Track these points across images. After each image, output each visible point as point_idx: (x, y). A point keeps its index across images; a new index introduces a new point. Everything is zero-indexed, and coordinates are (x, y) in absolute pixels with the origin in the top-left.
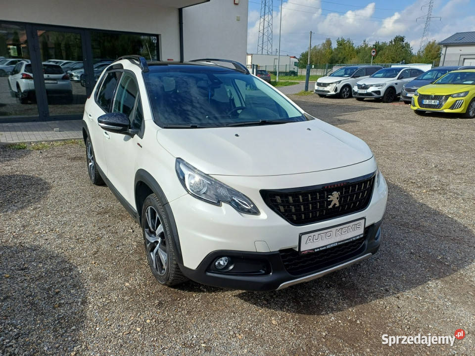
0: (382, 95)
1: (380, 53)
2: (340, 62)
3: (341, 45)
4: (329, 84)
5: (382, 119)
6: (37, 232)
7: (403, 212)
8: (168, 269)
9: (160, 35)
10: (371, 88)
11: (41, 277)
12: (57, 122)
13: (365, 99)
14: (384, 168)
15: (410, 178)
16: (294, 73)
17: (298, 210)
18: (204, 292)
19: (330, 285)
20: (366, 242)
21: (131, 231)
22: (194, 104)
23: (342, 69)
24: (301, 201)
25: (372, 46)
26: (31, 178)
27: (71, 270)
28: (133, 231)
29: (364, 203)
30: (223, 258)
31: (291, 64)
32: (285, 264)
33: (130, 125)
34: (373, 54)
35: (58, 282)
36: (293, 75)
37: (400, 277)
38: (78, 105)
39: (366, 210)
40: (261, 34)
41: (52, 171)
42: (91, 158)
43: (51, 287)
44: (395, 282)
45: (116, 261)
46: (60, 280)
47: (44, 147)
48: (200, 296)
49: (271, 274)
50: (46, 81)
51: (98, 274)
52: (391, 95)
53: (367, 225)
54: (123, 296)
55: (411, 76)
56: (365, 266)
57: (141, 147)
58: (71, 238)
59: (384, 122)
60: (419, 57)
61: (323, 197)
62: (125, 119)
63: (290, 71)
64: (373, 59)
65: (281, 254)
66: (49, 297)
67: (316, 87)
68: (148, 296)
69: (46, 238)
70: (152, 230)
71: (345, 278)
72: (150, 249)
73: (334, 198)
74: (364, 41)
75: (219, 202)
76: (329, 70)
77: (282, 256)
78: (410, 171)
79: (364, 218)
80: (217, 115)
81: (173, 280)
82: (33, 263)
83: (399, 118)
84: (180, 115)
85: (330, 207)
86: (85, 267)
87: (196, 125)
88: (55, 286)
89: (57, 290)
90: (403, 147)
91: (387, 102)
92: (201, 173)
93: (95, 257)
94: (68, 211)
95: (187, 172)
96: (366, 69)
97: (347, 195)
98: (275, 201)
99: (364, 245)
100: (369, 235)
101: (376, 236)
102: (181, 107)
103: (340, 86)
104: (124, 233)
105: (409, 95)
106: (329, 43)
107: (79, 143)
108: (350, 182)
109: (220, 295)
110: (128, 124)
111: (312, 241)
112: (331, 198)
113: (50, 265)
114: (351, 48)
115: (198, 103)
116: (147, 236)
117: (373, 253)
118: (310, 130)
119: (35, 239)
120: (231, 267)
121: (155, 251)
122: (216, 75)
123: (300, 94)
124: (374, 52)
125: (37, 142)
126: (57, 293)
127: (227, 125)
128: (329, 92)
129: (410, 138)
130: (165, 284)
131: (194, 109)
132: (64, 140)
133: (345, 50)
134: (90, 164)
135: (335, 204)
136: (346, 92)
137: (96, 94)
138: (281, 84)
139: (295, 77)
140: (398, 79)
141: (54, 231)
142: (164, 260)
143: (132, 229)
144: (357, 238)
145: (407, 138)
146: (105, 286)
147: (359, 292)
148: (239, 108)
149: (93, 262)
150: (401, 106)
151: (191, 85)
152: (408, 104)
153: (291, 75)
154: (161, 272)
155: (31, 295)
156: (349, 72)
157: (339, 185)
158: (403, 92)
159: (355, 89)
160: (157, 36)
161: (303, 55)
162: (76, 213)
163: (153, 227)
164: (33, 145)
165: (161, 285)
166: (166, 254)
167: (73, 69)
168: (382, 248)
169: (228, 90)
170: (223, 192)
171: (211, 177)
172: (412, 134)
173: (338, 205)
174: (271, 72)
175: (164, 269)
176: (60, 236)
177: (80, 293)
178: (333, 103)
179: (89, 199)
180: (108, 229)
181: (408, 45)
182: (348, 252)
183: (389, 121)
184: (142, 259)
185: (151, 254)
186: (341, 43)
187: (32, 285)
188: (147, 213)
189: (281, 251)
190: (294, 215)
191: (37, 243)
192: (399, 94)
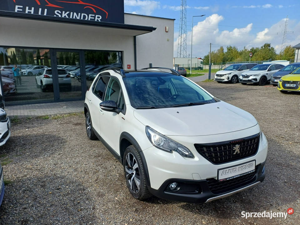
0: (258, 81)
1: (255, 54)
2: (229, 61)
3: (229, 50)
4: (223, 75)
5: (260, 96)
6: (63, 168)
7: (278, 156)
8: (141, 189)
9: (123, 51)
10: (251, 77)
11: (68, 194)
12: (65, 102)
13: (247, 84)
14: (263, 128)
15: (281, 135)
16: (201, 68)
17: (216, 155)
18: (160, 204)
19: (236, 201)
20: (257, 175)
21: (115, 167)
22: (150, 94)
23: (231, 66)
24: (218, 150)
25: (250, 50)
26: (54, 136)
27: (84, 190)
28: (116, 167)
29: (254, 151)
30: (173, 183)
31: (199, 62)
32: (210, 187)
33: (117, 107)
34: (251, 55)
35: (78, 196)
36: (200, 69)
37: (279, 197)
38: (75, 92)
39: (256, 155)
40: (180, 46)
41: (65, 132)
42: (89, 124)
43: (75, 199)
44: (276, 200)
45: (109, 185)
46: (79, 195)
47: (58, 117)
48: (159, 206)
49: (202, 193)
50: (59, 79)
51: (99, 192)
52: (264, 81)
53: (257, 164)
54: (115, 205)
55: (276, 69)
56: (256, 190)
57: (124, 119)
58: (81, 171)
59: (261, 98)
60: (281, 56)
61: (230, 148)
62: (114, 104)
63: (198, 67)
64: (251, 58)
65: (208, 181)
66: (74, 205)
67: (216, 77)
68: (129, 206)
69: (68, 171)
70: (130, 166)
71: (245, 197)
72: (128, 178)
73: (237, 148)
74: (245, 47)
75: (171, 150)
76: (223, 66)
77: (208, 182)
78: (280, 130)
79: (255, 160)
80: (164, 100)
81: (143, 196)
82: (63, 186)
83: (270, 96)
84: (143, 100)
85: (235, 153)
86: (91, 188)
87: (154, 107)
88: (77, 199)
89: (79, 201)
90: (274, 114)
91: (262, 85)
92: (159, 134)
93: (97, 183)
94: (78, 156)
95: (152, 134)
96: (247, 65)
97: (244, 146)
98: (203, 150)
99: (255, 177)
100: (258, 170)
101: (262, 171)
102: (143, 96)
103: (231, 76)
104: (111, 169)
105: (276, 81)
106: (222, 49)
107: (78, 115)
108: (246, 139)
109: (170, 206)
110: (116, 106)
111: (225, 173)
112: (235, 148)
113: (73, 187)
114: (236, 52)
115: (152, 93)
116: (127, 170)
117: (261, 182)
118: (219, 108)
119: (62, 172)
120: (179, 189)
121: (132, 179)
122: (162, 78)
123: (206, 81)
124: (251, 54)
125: (54, 115)
126: (79, 203)
127: (171, 106)
128: (224, 80)
129: (279, 109)
130: (138, 199)
131: (150, 96)
132: (69, 113)
133: (232, 53)
134: (88, 128)
135: (237, 152)
136: (234, 80)
137: (93, 89)
138: (193, 75)
139: (201, 71)
140: (268, 71)
141: (72, 167)
142: (139, 184)
143: (115, 166)
144: (251, 172)
145: (277, 108)
146: (104, 199)
147: (254, 206)
148: (174, 95)
149: (96, 185)
150: (271, 87)
151: (147, 83)
152: (276, 86)
153: (199, 70)
154: (135, 192)
155: (64, 204)
156: (236, 67)
157: (239, 141)
158: (272, 79)
159: (241, 77)
160: (122, 52)
161: (205, 57)
162: (82, 156)
163: (131, 165)
164: (52, 116)
165: (135, 199)
166: (140, 181)
167: (70, 71)
168: (266, 178)
169: (167, 84)
170: (172, 145)
171: (167, 137)
172: (280, 106)
173: (239, 152)
174: (186, 68)
175: (138, 190)
176: (76, 170)
177: (91, 203)
178: (226, 86)
179: (88, 148)
180: (102, 166)
181: (273, 49)
182: (246, 180)
183: (264, 97)
184: (122, 184)
185: (129, 180)
186: (230, 49)
187: (65, 199)
188: (127, 156)
189: (207, 179)
190: (214, 158)
191: (63, 174)
192: (269, 80)
